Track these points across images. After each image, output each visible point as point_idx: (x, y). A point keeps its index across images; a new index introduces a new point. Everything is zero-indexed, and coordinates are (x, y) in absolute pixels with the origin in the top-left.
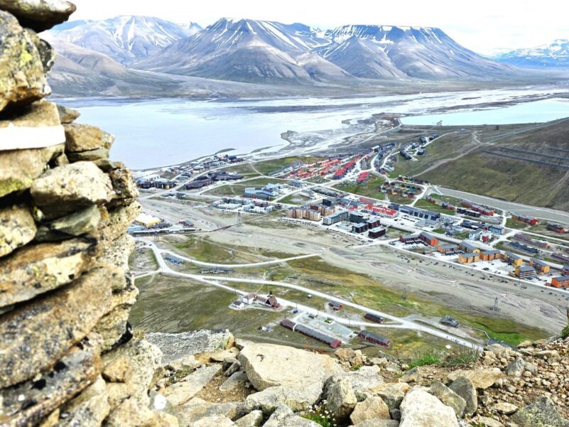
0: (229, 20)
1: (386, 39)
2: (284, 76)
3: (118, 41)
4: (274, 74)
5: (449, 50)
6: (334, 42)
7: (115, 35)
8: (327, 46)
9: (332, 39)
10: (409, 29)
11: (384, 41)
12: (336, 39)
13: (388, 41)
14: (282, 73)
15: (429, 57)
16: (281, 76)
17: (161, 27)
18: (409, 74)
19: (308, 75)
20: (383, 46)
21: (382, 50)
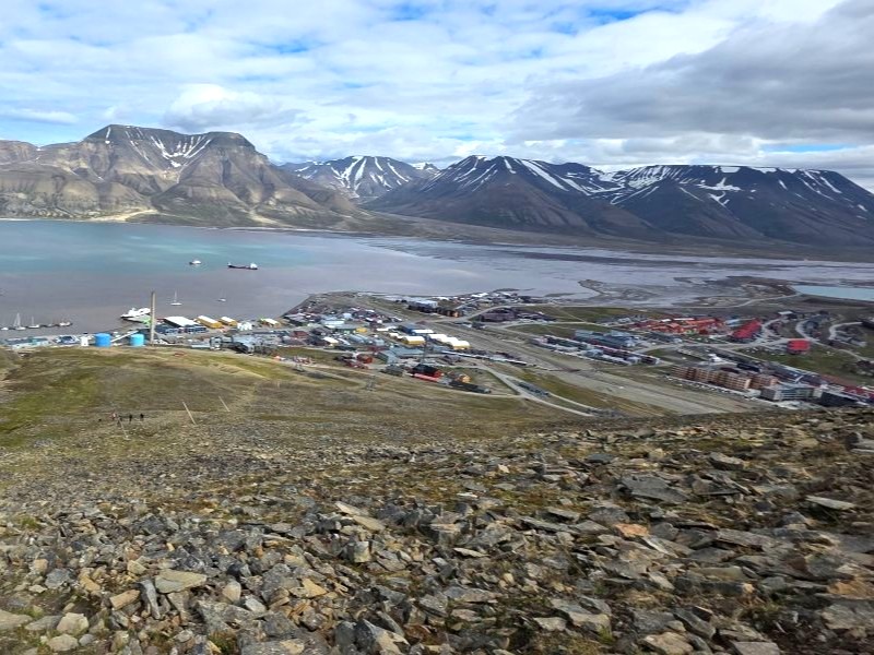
0: (480, 158)
1: (726, 184)
2: (549, 223)
3: (345, 180)
4: (535, 219)
5: (856, 204)
6: (627, 186)
7: (343, 176)
8: (616, 192)
9: (626, 184)
10: (774, 170)
11: (720, 186)
12: (631, 183)
13: (729, 188)
14: (546, 219)
15: (813, 212)
16: (545, 224)
17: (392, 168)
18: (766, 234)
19: (585, 224)
20: (718, 193)
21: (717, 198)
